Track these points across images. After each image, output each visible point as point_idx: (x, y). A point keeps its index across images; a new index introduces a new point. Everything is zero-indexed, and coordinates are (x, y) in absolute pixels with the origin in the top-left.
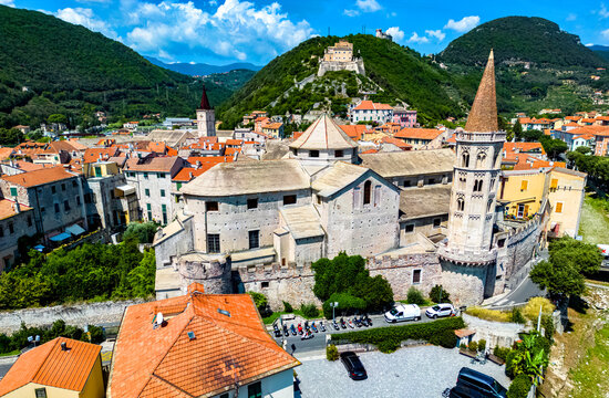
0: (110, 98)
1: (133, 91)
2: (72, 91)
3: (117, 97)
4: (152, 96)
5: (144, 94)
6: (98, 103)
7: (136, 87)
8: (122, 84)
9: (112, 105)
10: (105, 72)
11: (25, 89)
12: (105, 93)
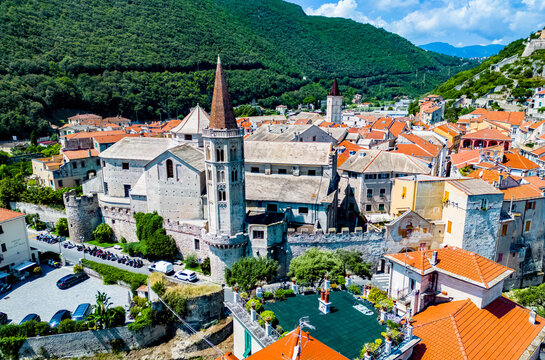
0: (371, 83)
1: (393, 77)
2: (342, 78)
3: (377, 82)
4: (410, 80)
5: (403, 78)
6: (359, 88)
7: (398, 73)
8: (385, 70)
9: (371, 89)
10: (374, 61)
11: (304, 78)
12: (367, 79)
